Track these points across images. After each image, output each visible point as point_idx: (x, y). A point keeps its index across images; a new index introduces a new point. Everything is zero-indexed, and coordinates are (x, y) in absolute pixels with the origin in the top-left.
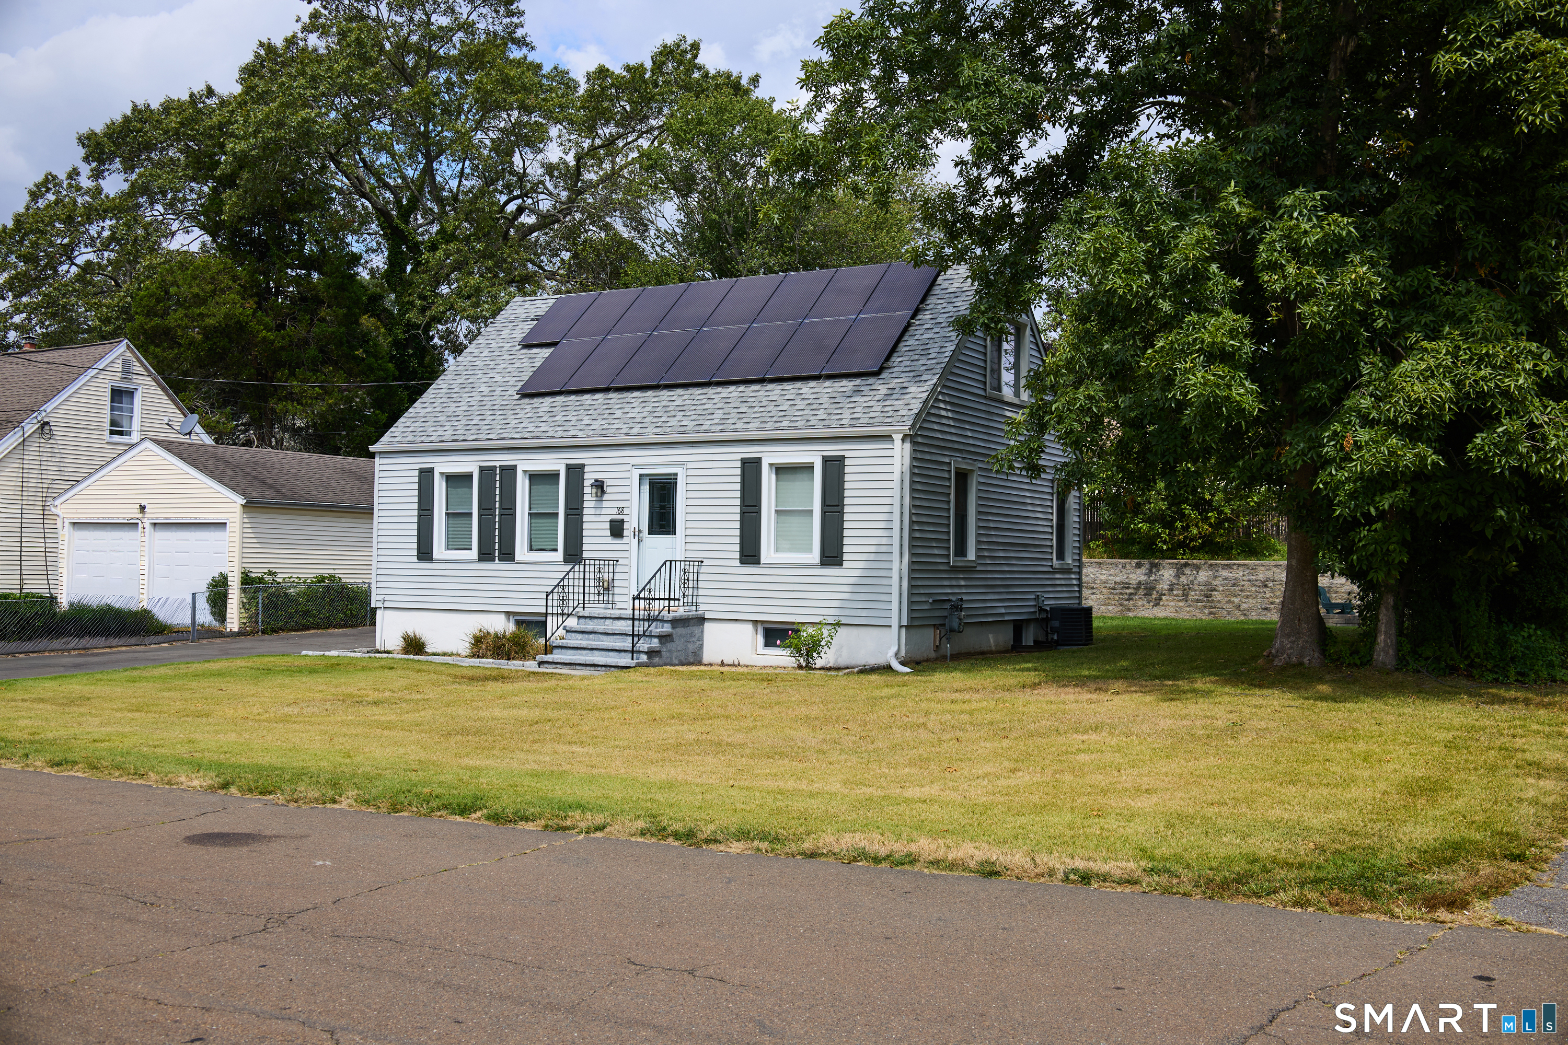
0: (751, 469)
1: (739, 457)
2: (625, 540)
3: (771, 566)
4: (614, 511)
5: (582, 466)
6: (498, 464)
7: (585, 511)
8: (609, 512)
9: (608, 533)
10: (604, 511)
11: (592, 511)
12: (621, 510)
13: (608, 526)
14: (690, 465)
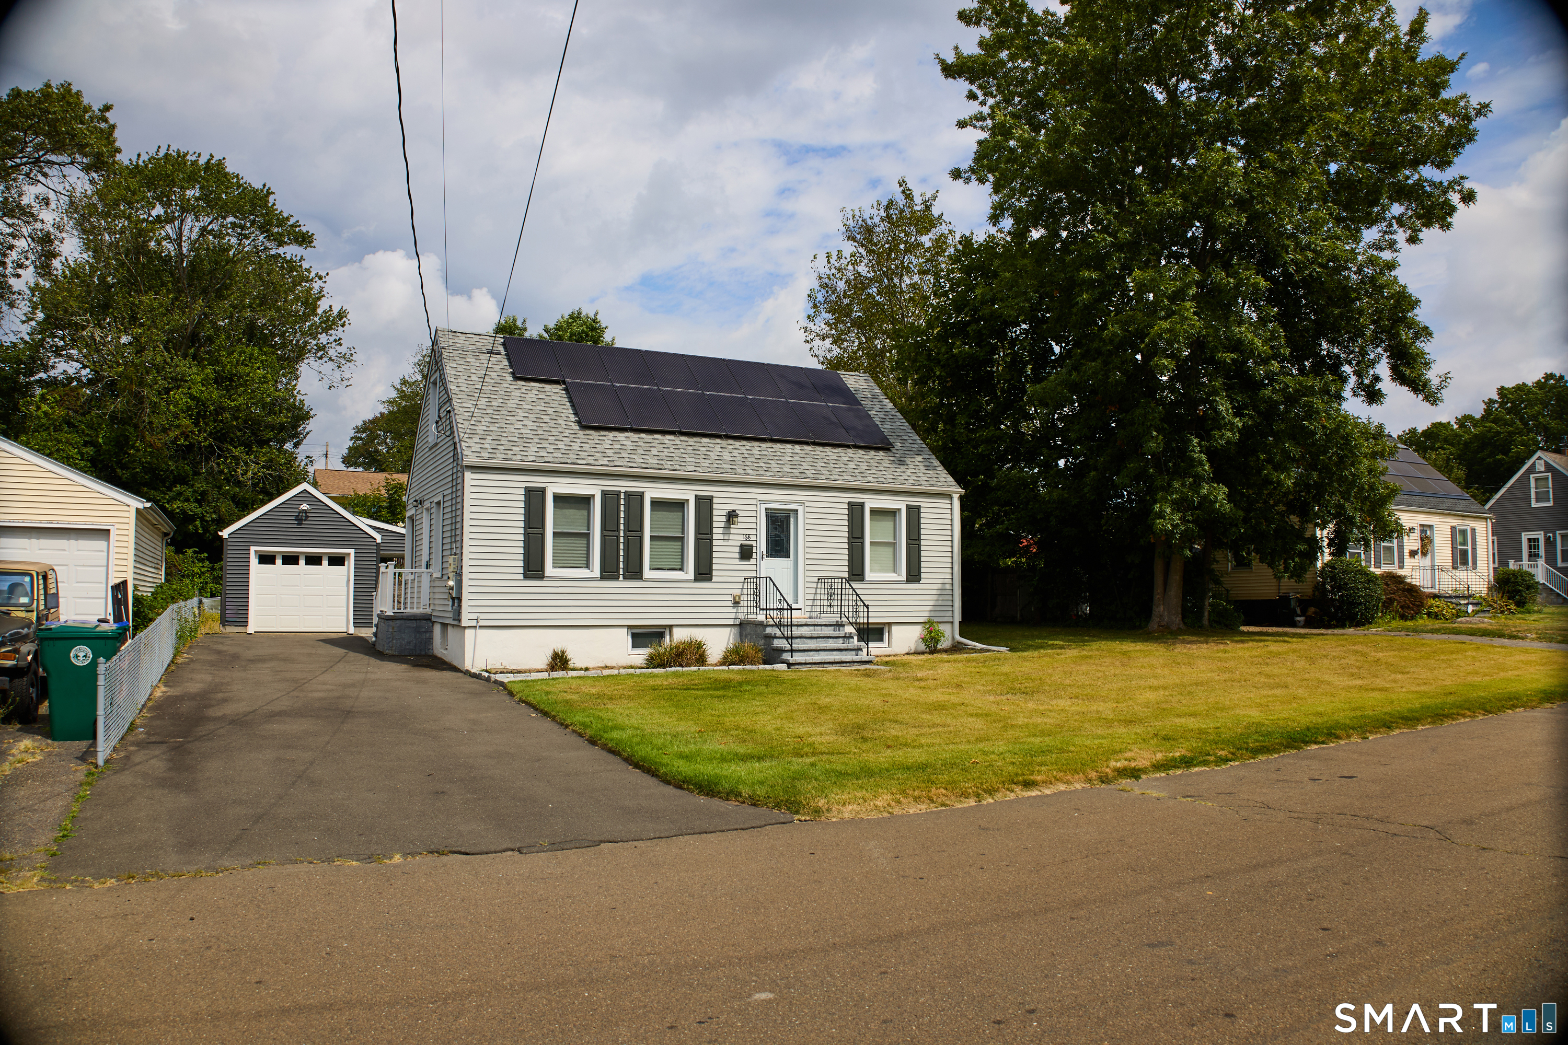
0: (855, 511)
1: (847, 500)
2: (752, 561)
3: (872, 582)
4: (742, 537)
5: (711, 499)
6: (623, 490)
7: (715, 536)
8: (737, 537)
9: (737, 555)
10: (732, 537)
11: (721, 537)
12: (747, 537)
13: (738, 549)
14: (807, 504)
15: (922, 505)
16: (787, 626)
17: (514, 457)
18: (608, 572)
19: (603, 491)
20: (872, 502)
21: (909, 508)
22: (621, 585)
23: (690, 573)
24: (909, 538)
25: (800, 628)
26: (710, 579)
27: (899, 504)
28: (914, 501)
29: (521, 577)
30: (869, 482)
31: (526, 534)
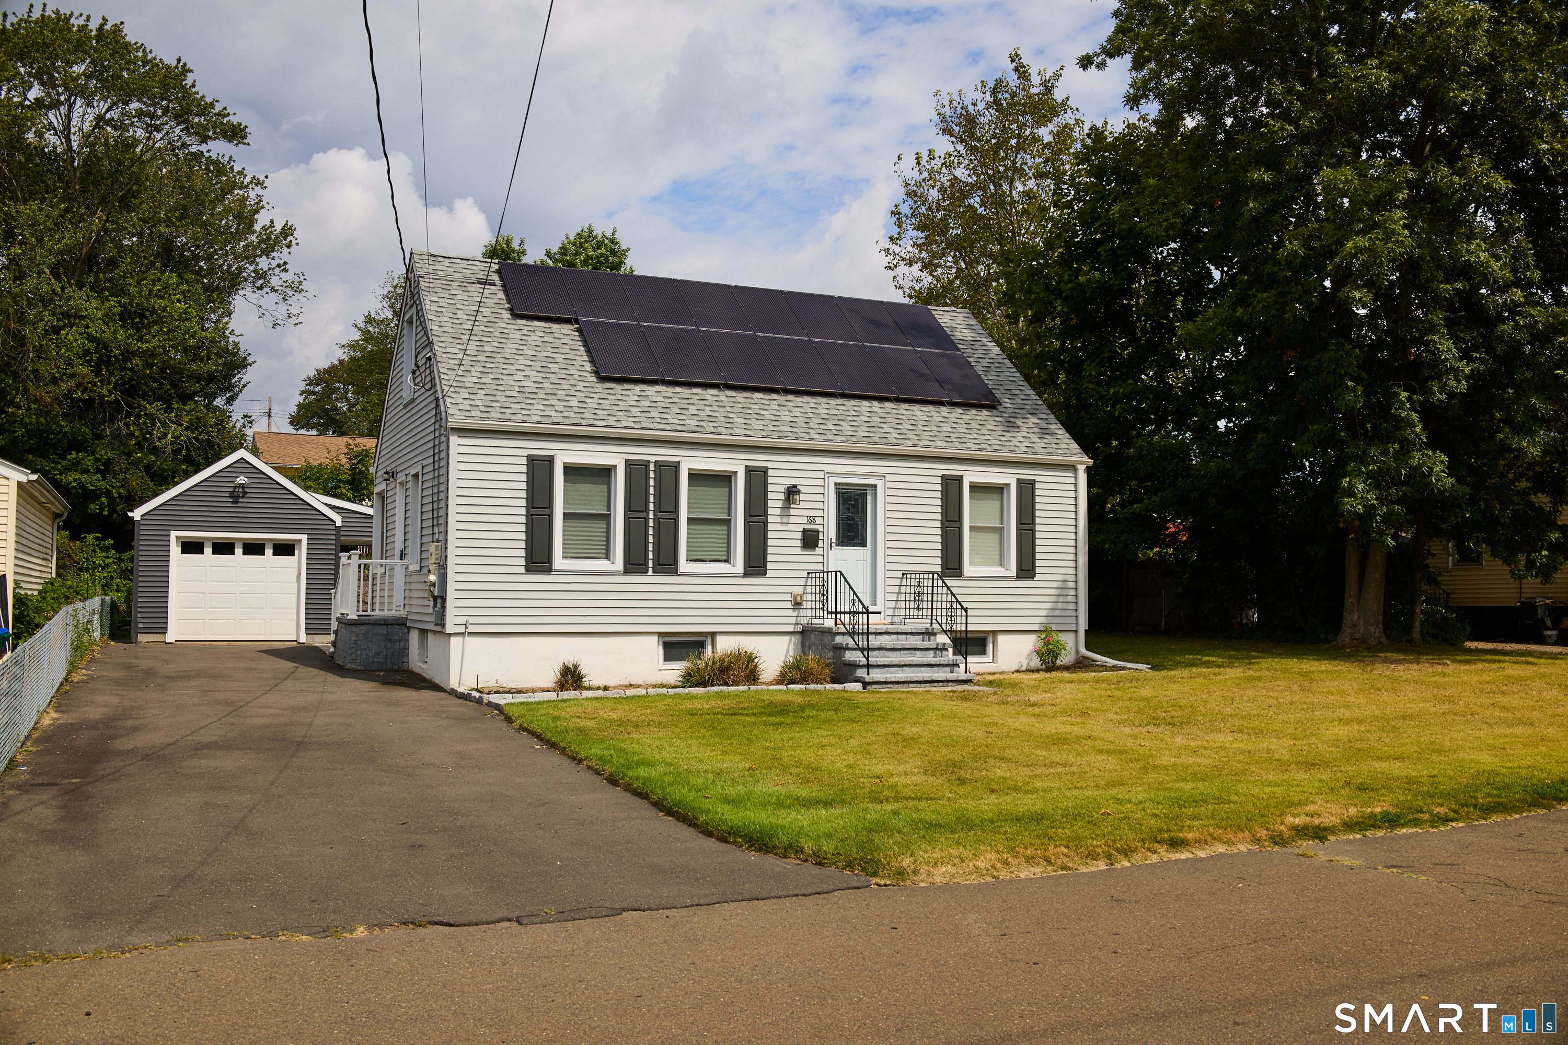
0: (951, 486)
1: (940, 473)
2: (818, 551)
3: (972, 578)
4: (804, 520)
5: (765, 471)
6: (653, 459)
7: (770, 519)
8: (798, 520)
9: (799, 543)
10: (792, 520)
11: (778, 519)
12: (812, 520)
13: (799, 535)
14: (888, 477)
15: (1037, 479)
16: (863, 634)
17: (513, 417)
18: (634, 565)
19: (627, 460)
20: (972, 475)
21: (1020, 482)
22: (650, 581)
23: (738, 565)
24: (1020, 522)
25: (879, 637)
26: (763, 574)
27: (1008, 477)
28: (1027, 474)
29: (522, 570)
30: (969, 449)
31: (529, 516)
